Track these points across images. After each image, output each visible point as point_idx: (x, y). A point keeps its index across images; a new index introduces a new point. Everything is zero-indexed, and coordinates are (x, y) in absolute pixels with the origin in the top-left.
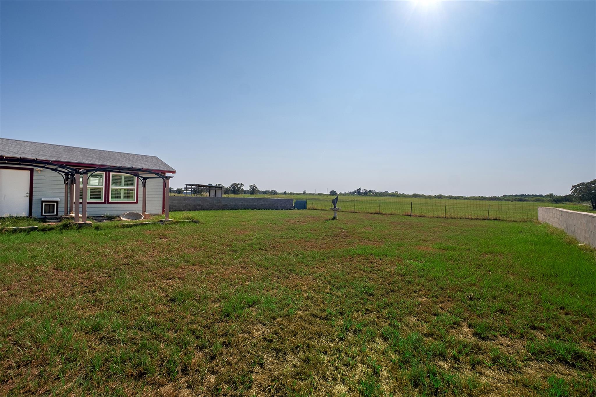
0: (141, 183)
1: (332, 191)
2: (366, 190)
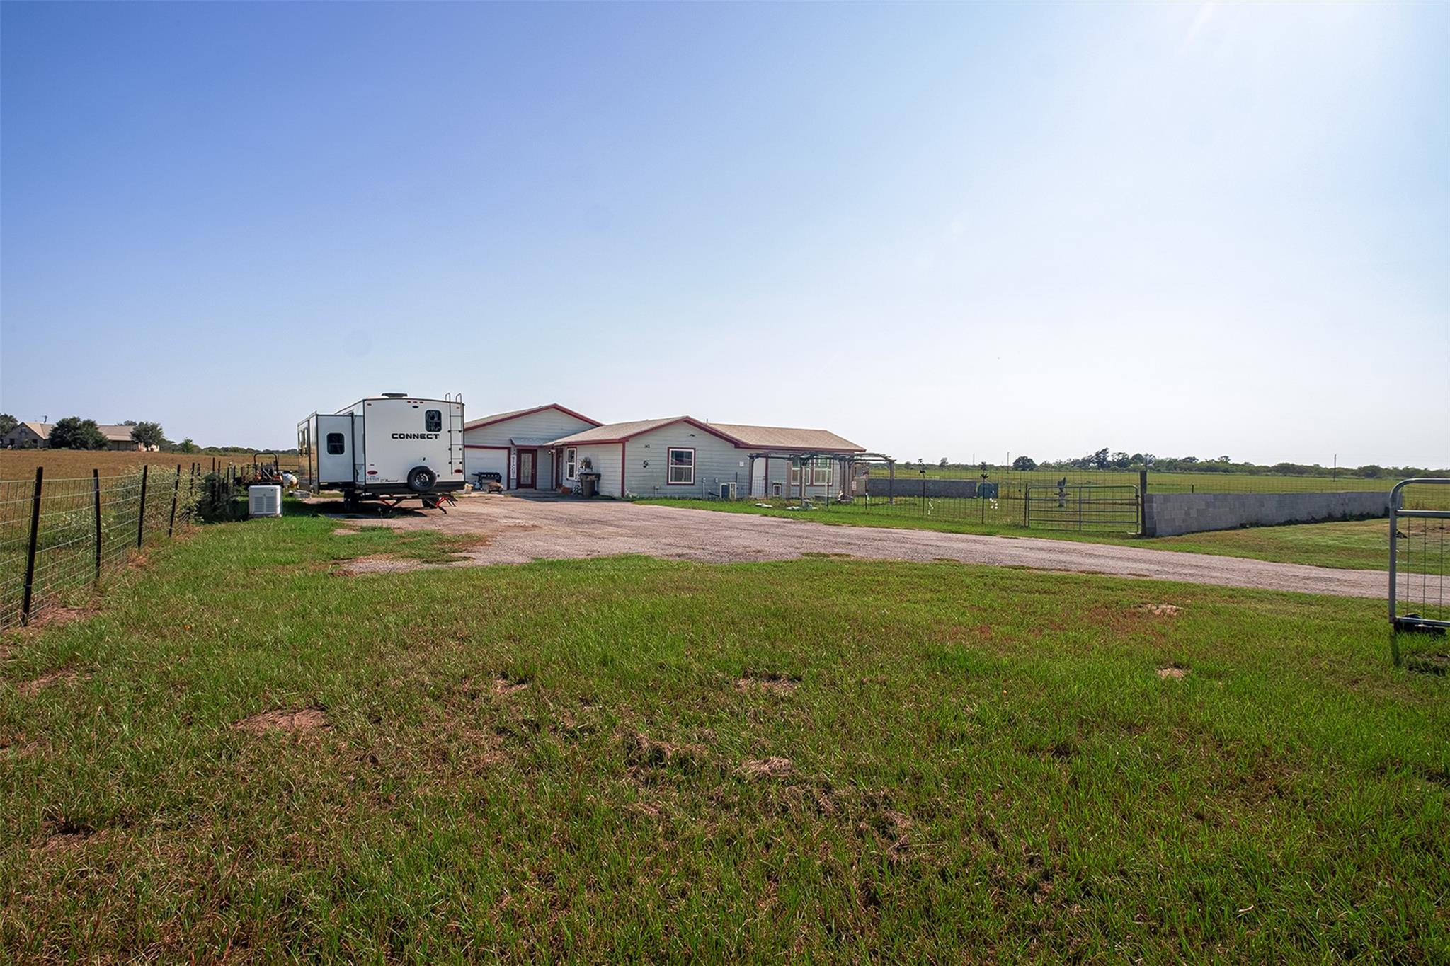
0: (847, 466)
1: (1023, 459)
2: (1124, 455)
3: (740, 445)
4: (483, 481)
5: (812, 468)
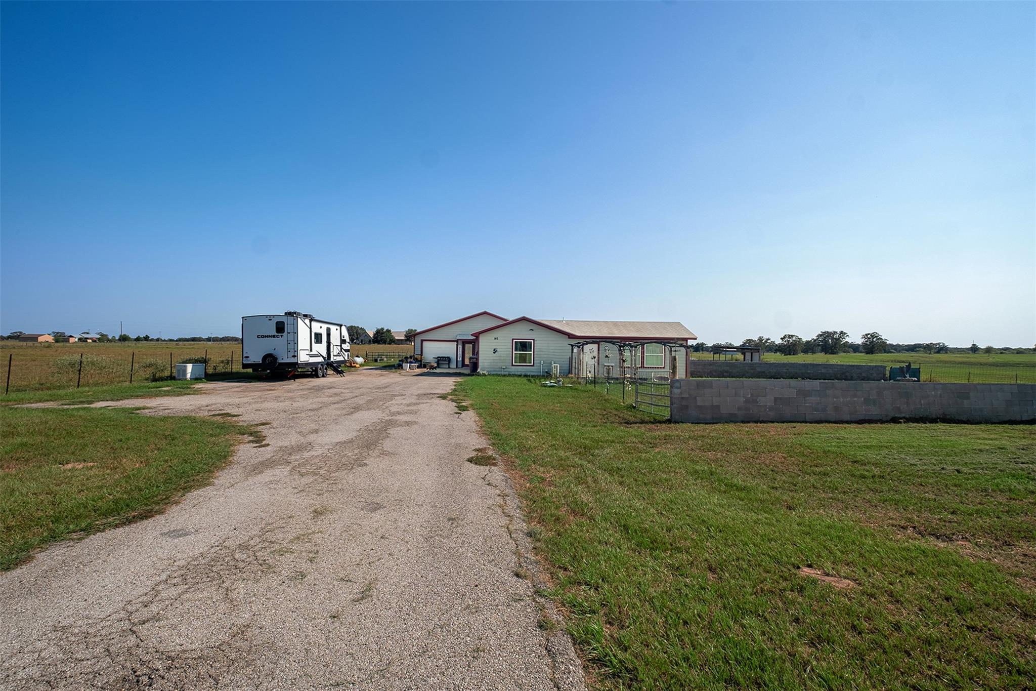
3: (571, 336)
4: (440, 362)
5: (643, 353)
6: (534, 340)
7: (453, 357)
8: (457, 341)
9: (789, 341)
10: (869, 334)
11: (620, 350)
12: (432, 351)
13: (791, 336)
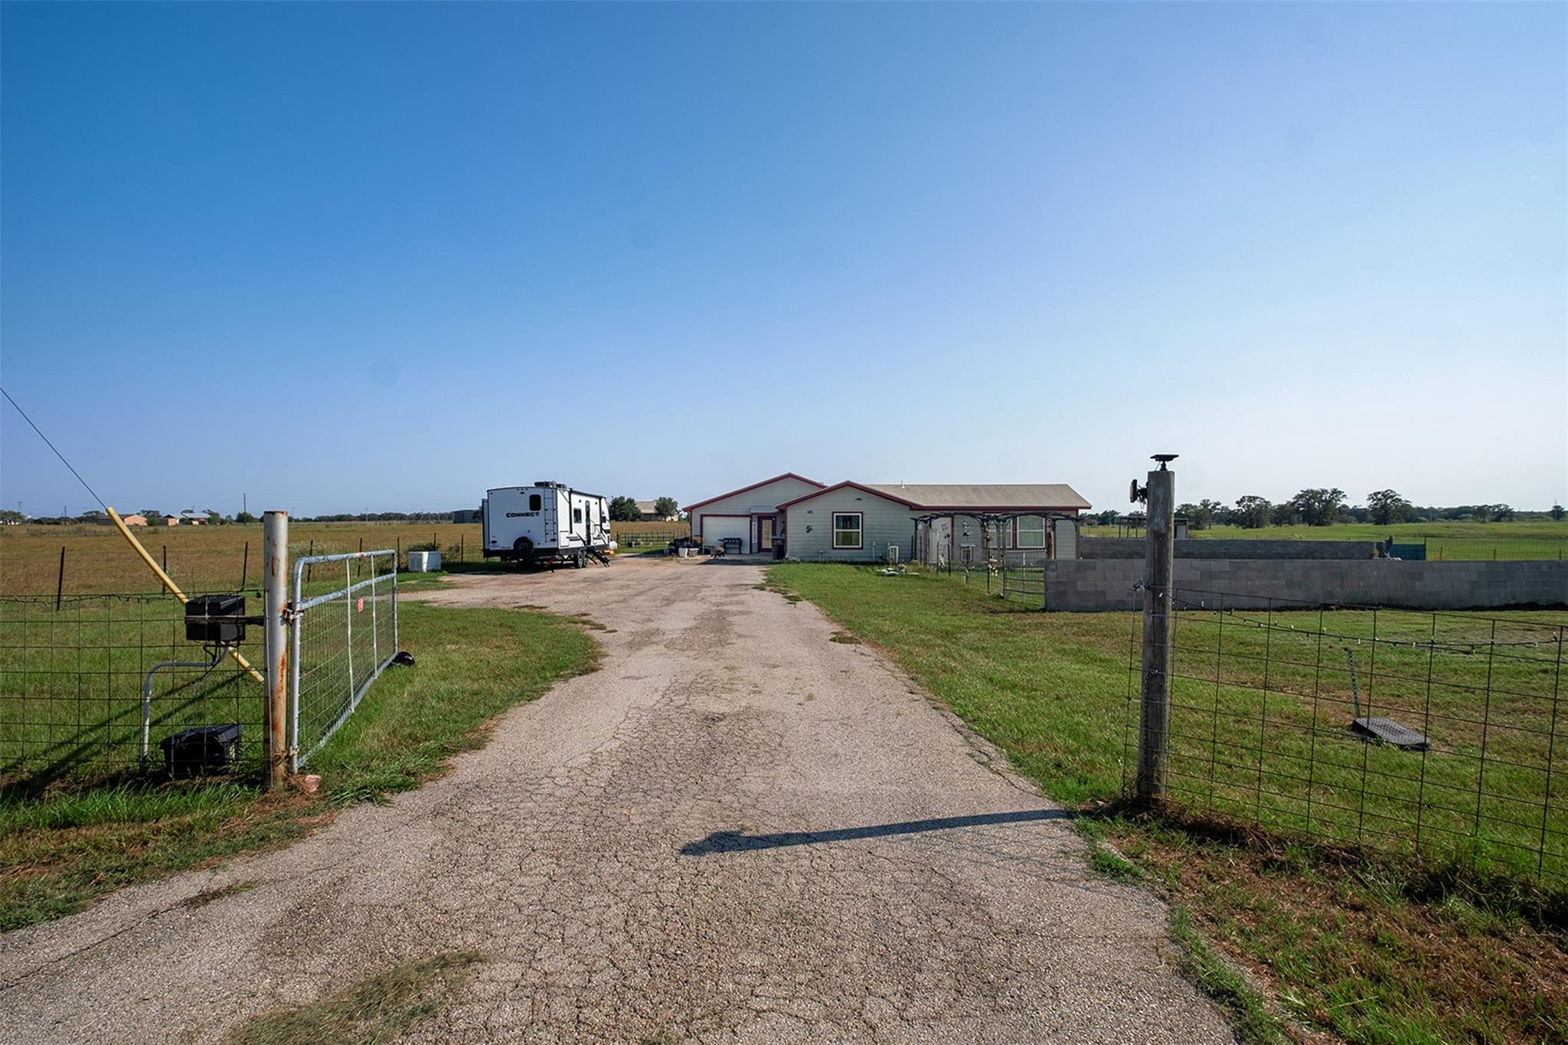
3: (913, 507)
4: (728, 546)
5: (1015, 529)
6: (862, 513)
7: (746, 538)
8: (750, 516)
9: (1249, 506)
10: (1379, 493)
11: (982, 526)
12: (715, 530)
13: (1252, 499)
